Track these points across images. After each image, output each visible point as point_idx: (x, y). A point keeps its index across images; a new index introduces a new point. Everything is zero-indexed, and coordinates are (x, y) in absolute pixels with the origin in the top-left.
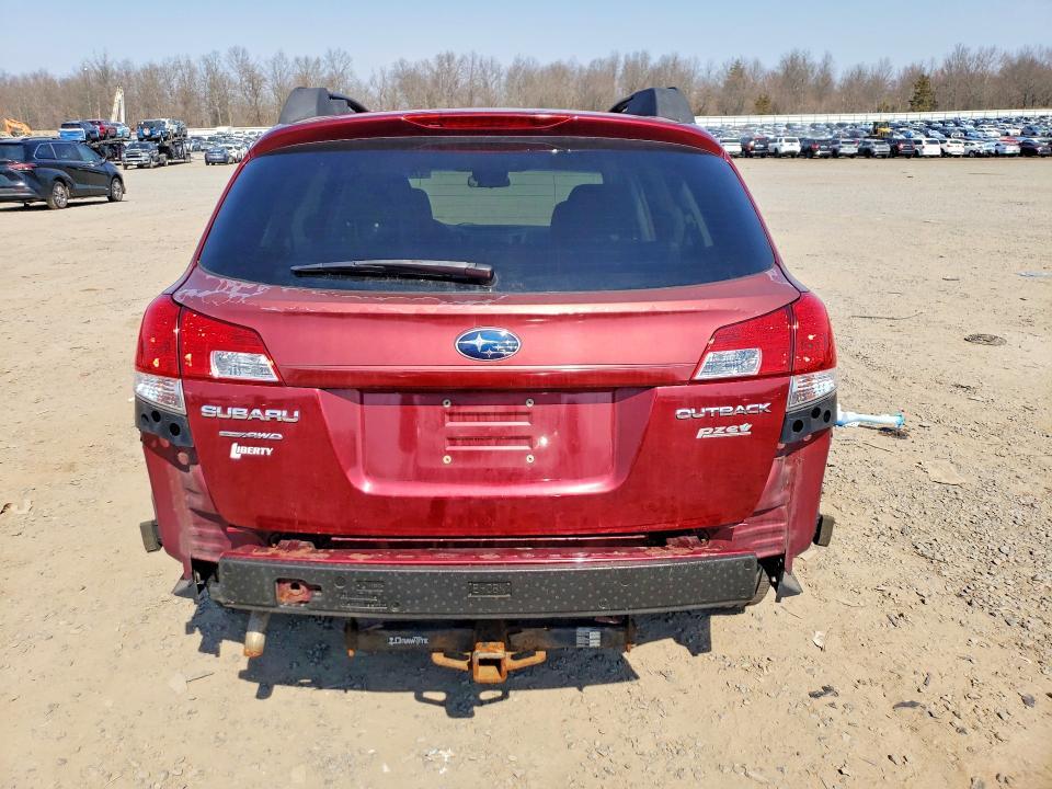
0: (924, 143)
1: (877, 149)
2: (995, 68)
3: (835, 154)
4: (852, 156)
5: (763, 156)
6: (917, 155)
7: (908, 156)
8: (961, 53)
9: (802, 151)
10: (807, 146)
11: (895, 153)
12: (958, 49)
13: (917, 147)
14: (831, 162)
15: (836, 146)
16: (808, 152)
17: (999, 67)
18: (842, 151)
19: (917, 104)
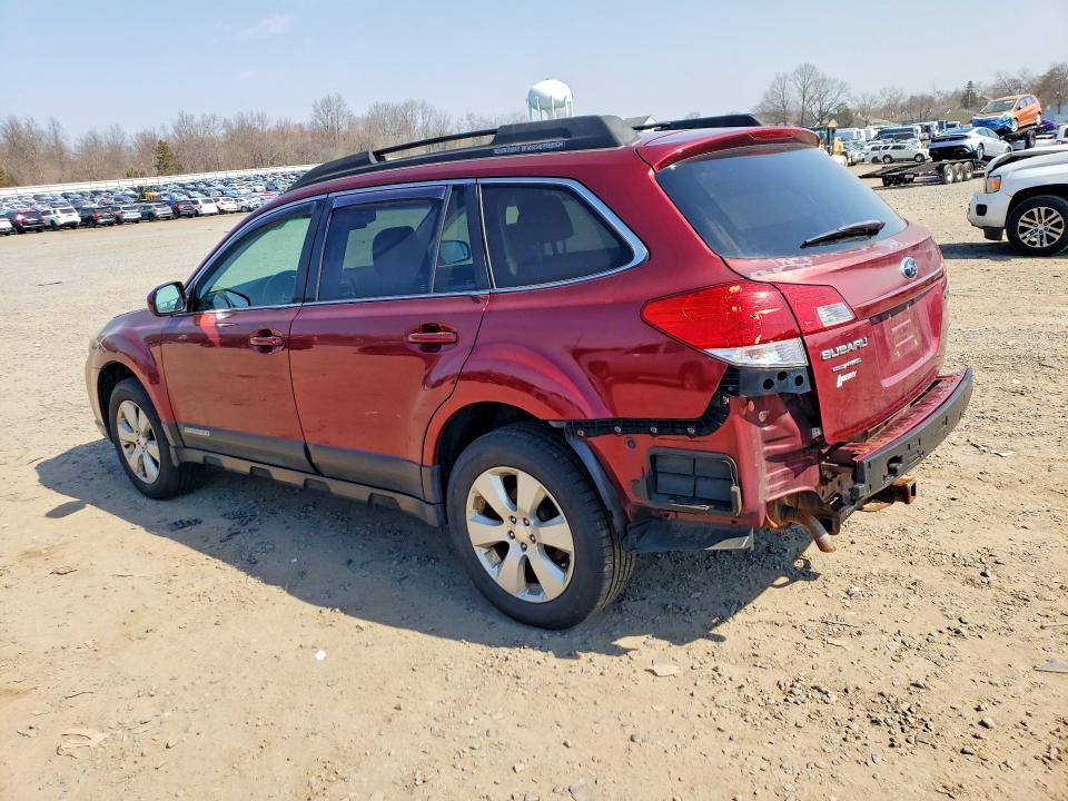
0: (201, 203)
1: (159, 212)
2: (220, 133)
3: (119, 221)
4: (136, 221)
5: (39, 230)
6: (197, 214)
7: (190, 216)
8: (185, 120)
9: (83, 220)
10: (86, 215)
11: (177, 214)
12: (182, 116)
13: (196, 207)
14: (116, 229)
15: (117, 213)
16: (89, 221)
17: (224, 132)
18: (125, 217)
19: (163, 167)
